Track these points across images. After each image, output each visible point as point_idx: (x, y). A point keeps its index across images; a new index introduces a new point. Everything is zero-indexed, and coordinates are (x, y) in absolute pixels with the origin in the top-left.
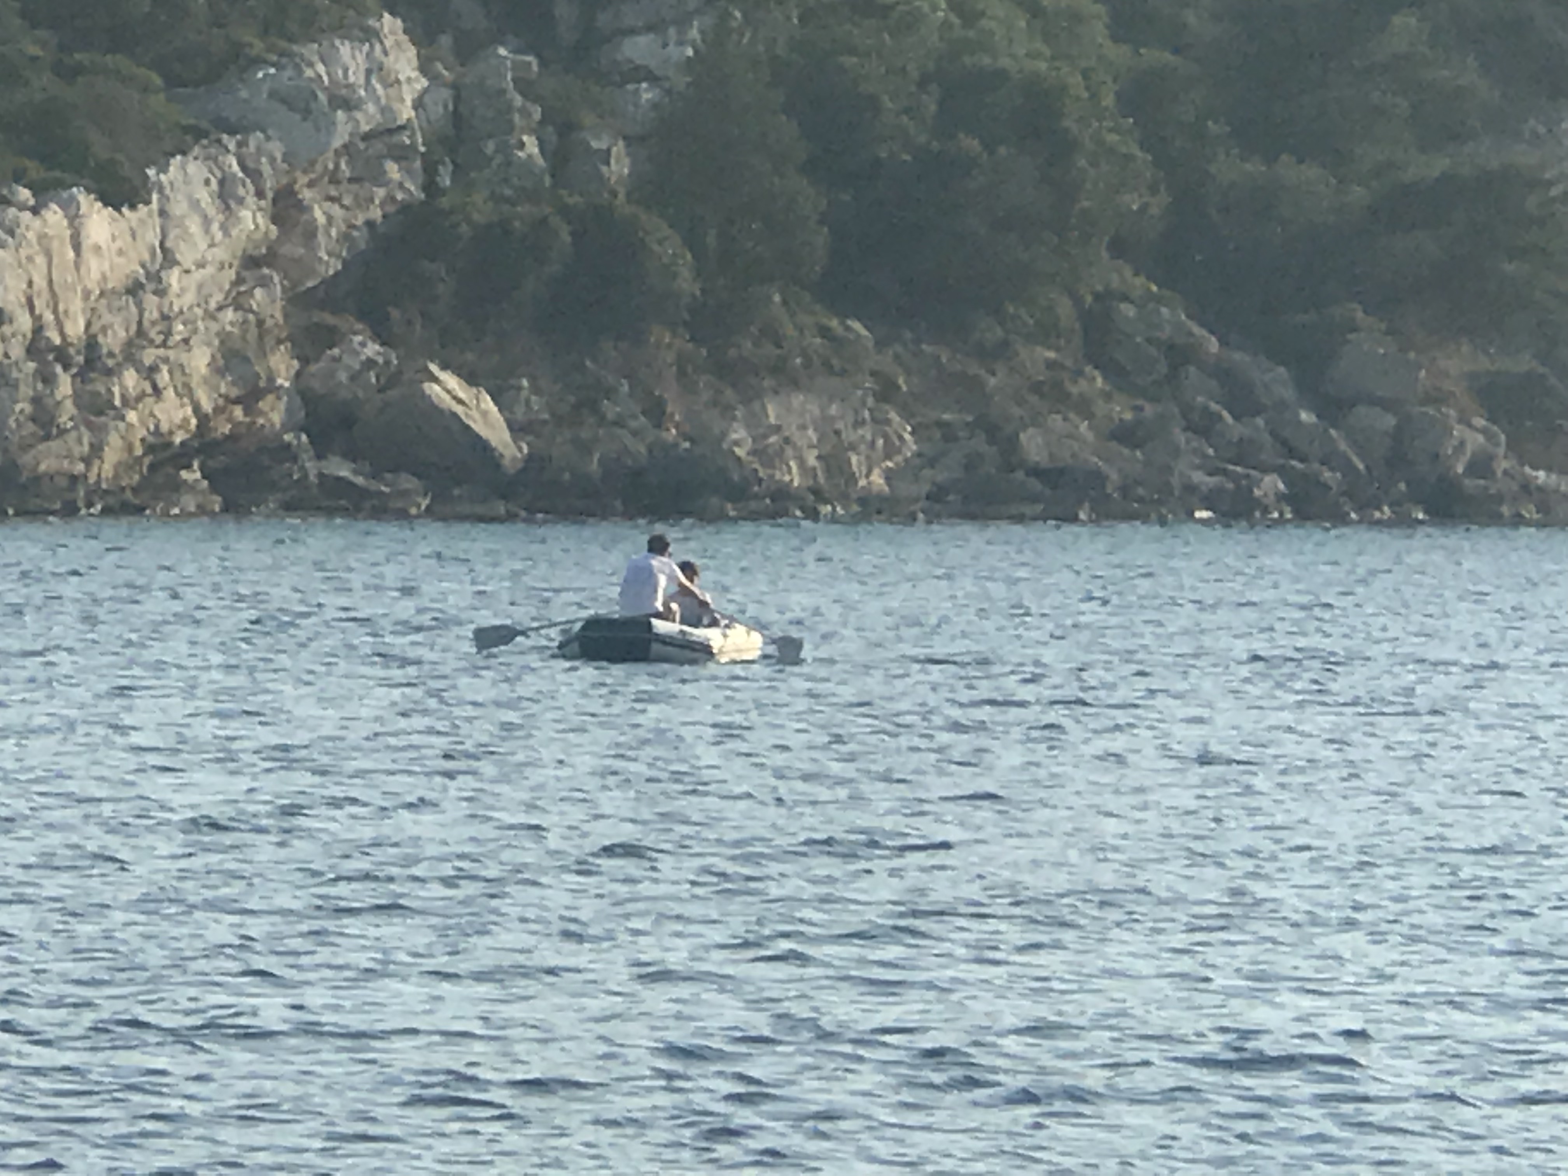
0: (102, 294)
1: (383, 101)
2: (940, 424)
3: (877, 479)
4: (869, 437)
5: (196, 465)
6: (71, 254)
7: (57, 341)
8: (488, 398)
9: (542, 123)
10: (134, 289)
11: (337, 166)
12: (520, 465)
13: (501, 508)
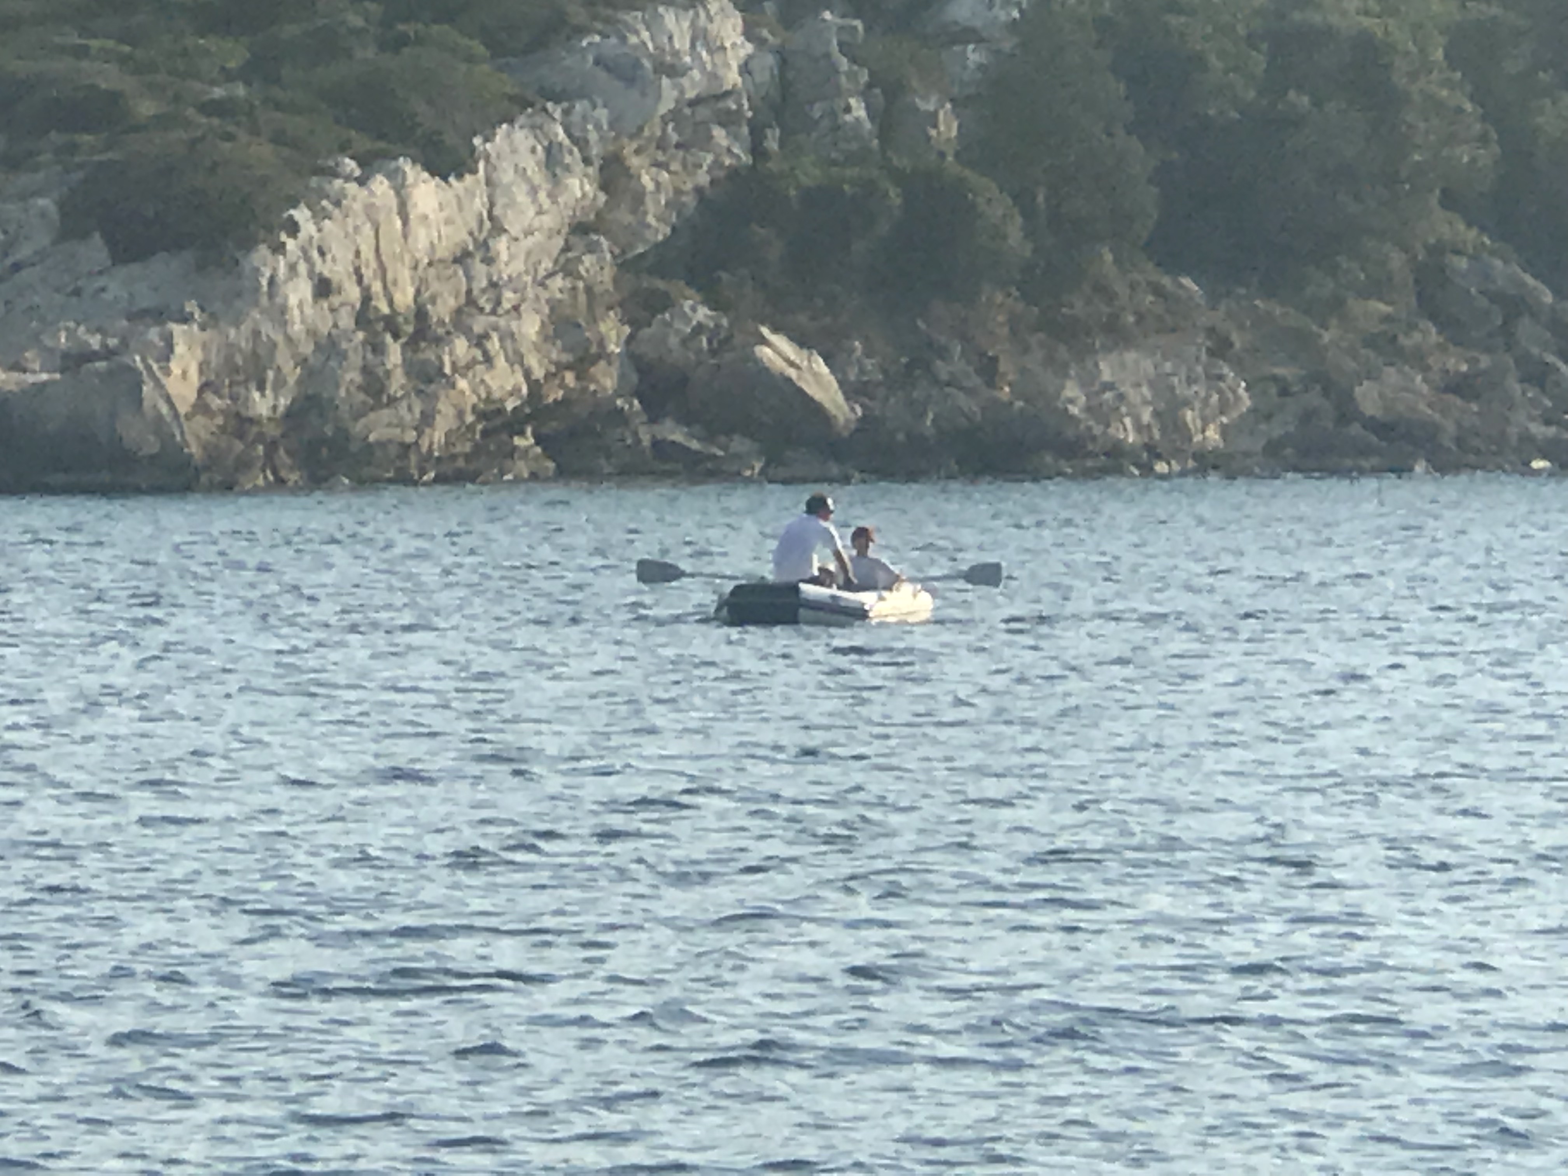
0: (430, 264)
1: (709, 67)
2: (1275, 379)
3: (1213, 434)
4: (1203, 394)
5: (529, 431)
6: (398, 223)
7: (385, 310)
8: (821, 360)
9: (870, 86)
10: (462, 258)
11: (664, 131)
12: (853, 426)
13: (834, 470)
